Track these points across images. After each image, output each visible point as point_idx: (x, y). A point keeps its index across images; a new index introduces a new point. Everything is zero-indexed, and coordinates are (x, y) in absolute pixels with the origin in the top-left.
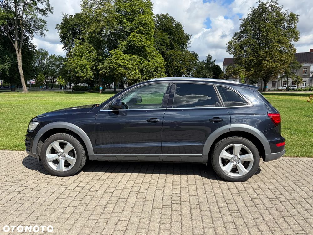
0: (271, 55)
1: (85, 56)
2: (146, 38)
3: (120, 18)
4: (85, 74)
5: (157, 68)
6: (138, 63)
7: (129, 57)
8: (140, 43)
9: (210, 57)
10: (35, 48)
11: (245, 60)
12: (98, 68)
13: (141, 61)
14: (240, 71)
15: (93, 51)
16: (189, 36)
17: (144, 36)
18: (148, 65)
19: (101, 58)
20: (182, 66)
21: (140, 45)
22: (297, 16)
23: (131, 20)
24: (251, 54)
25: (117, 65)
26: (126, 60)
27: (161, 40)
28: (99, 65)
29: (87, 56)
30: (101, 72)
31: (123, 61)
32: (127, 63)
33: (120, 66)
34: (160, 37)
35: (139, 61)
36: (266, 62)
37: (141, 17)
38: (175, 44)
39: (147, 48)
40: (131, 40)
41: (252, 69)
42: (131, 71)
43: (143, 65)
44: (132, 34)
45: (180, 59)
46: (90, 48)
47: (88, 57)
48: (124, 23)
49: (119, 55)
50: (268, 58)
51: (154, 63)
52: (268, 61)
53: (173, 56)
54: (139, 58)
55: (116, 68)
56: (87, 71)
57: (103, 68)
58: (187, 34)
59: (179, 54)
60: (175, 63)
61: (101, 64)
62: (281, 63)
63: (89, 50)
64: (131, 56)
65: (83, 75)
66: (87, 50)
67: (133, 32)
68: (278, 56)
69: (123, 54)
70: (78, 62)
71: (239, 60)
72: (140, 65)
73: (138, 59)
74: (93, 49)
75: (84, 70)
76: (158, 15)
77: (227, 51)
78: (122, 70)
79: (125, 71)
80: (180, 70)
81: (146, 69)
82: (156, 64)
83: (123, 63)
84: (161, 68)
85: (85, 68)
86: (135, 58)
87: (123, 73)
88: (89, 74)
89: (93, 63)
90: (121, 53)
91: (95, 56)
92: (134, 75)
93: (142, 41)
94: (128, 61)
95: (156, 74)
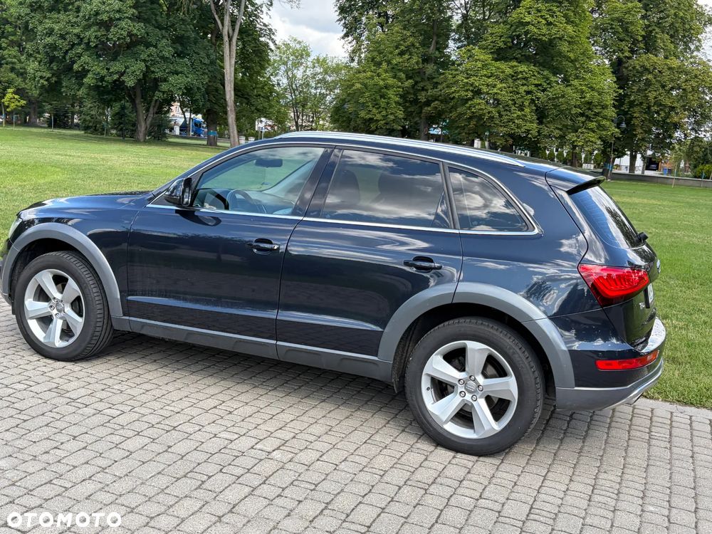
1: (389, 62)
2: (566, 16)
4: (384, 113)
5: (589, 105)
6: (532, 88)
7: (508, 71)
8: (544, 30)
10: (273, 37)
12: (422, 97)
13: (542, 81)
15: (412, 49)
17: (561, 11)
18: (563, 96)
21: (544, 35)
25: (471, 91)
26: (498, 77)
27: (615, 23)
28: (424, 89)
29: (395, 62)
30: (428, 109)
31: (490, 80)
32: (499, 86)
33: (478, 93)
34: (617, 15)
35: (536, 82)
38: (663, 39)
39: (565, 47)
40: (519, 22)
42: (510, 111)
43: (548, 96)
44: (525, 3)
46: (404, 40)
47: (396, 65)
49: (479, 64)
51: (582, 92)
53: (650, 73)
54: (539, 73)
55: (466, 101)
56: (388, 103)
57: (434, 99)
58: (706, 6)
59: (670, 69)
60: (652, 95)
61: (430, 86)
63: (403, 47)
64: (516, 66)
65: (378, 117)
66: (397, 47)
69: (493, 59)
70: (367, 78)
72: (539, 95)
73: (534, 75)
74: (413, 45)
75: (383, 102)
78: (483, 107)
79: (491, 109)
80: (668, 116)
81: (556, 106)
82: (588, 95)
83: (488, 86)
84: (605, 107)
85: (383, 96)
86: (526, 73)
87: (484, 115)
88: (391, 114)
89: (409, 83)
90: (487, 57)
91: (417, 63)
92: (516, 121)
93: (554, 24)
94: (503, 80)
95: (584, 123)
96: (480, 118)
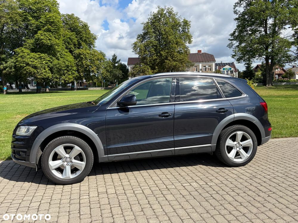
0: (172, 55)
2: (55, 37)
3: (24, 15)
5: (68, 66)
6: (47, 61)
7: (38, 56)
8: (49, 42)
9: (115, 56)
11: (150, 60)
12: (1, 67)
13: (50, 59)
14: (146, 69)
16: (96, 36)
17: (53, 35)
18: (59, 64)
19: (3, 56)
20: (92, 65)
21: (49, 43)
22: (189, 22)
23: (37, 18)
24: (154, 54)
25: (25, 64)
26: (34, 58)
27: (68, 39)
28: (2, 64)
30: (4, 72)
31: (31, 59)
32: (36, 61)
33: (28, 64)
34: (68, 36)
35: (49, 60)
36: (168, 61)
37: (48, 15)
38: (83, 44)
39: (56, 47)
40: (39, 39)
41: (156, 67)
42: (41, 70)
43: (53, 64)
44: (39, 32)
45: (89, 58)
48: (29, 21)
49: (26, 54)
50: (169, 58)
51: (64, 62)
52: (170, 60)
53: (82, 55)
54: (49, 57)
55: (24, 67)
57: (7, 67)
58: (93, 34)
59: (88, 53)
60: (84, 62)
61: (4, 63)
62: (180, 62)
64: (39, 54)
67: (40, 30)
68: (177, 56)
69: (31, 52)
71: (144, 59)
72: (50, 63)
73: (47, 57)
76: (64, 15)
77: (133, 51)
78: (31, 69)
79: (34, 70)
80: (90, 68)
81: (57, 67)
82: (67, 63)
83: (31, 62)
84: (72, 67)
86: (44, 56)
87: (32, 72)
90: (28, 51)
92: (44, 73)
93: (51, 40)
94: (37, 59)
95: (67, 72)
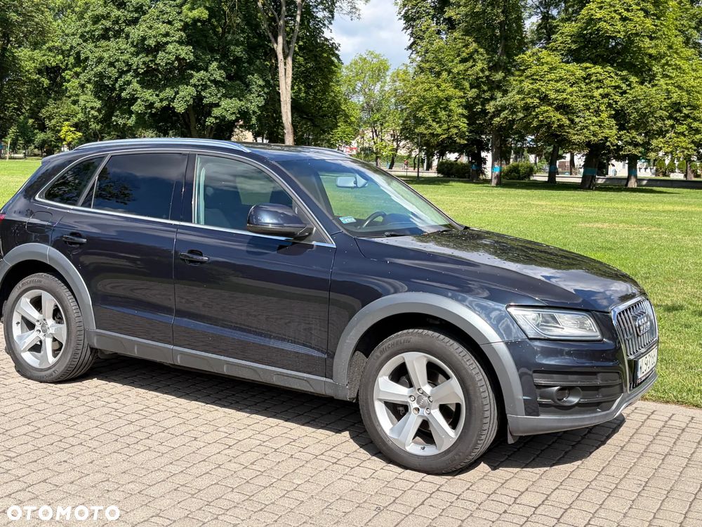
1: (449, 72)
4: (445, 126)
5: (677, 107)
6: (609, 90)
7: (580, 73)
8: (619, 26)
10: (337, 52)
12: (490, 107)
13: (620, 82)
15: (476, 56)
19: (499, 76)
21: (619, 32)
25: (537, 98)
26: (567, 81)
28: (493, 98)
29: (455, 70)
30: (496, 120)
31: (559, 84)
32: (569, 90)
33: (545, 99)
35: (614, 84)
39: (646, 43)
40: (590, 19)
42: (584, 118)
43: (627, 98)
46: (466, 46)
47: (458, 74)
49: (546, 68)
51: (668, 92)
54: (617, 75)
55: (534, 107)
56: (449, 116)
57: (504, 108)
61: (499, 95)
63: (464, 54)
64: (587, 68)
65: (439, 131)
66: (459, 55)
69: (563, 62)
70: (425, 90)
72: (617, 98)
73: (611, 77)
74: (476, 51)
75: (443, 115)
78: (552, 114)
79: (560, 116)
81: (637, 110)
83: (557, 91)
85: (445, 109)
86: (601, 75)
88: (455, 127)
89: (472, 93)
90: (555, 59)
91: (482, 70)
92: (592, 128)
93: (630, 20)
94: (574, 83)
95: (673, 126)
96: (549, 125)
